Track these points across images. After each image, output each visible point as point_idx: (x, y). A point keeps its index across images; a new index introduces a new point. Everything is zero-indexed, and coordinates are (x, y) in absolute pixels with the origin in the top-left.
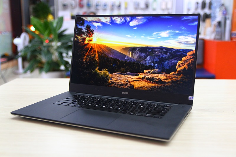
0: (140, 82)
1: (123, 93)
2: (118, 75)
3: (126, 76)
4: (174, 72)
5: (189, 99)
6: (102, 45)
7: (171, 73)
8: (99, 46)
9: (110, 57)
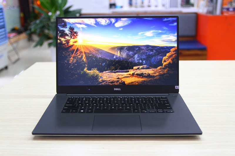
0: (130, 78)
1: (115, 89)
2: (109, 73)
3: (116, 73)
4: (160, 67)
5: (176, 88)
6: (88, 46)
7: (158, 68)
9: (99, 57)
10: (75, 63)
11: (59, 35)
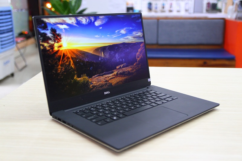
0: (115, 78)
1: (105, 93)
2: (97, 77)
3: (104, 76)
4: (136, 63)
5: (149, 81)
6: (74, 49)
7: (134, 64)
8: (72, 52)
9: (86, 61)
10: (64, 72)
11: (41, 40)
